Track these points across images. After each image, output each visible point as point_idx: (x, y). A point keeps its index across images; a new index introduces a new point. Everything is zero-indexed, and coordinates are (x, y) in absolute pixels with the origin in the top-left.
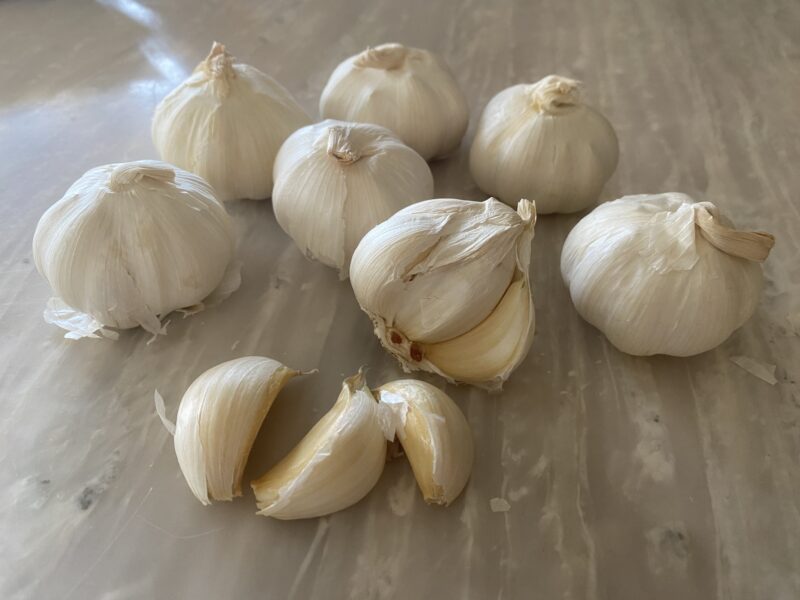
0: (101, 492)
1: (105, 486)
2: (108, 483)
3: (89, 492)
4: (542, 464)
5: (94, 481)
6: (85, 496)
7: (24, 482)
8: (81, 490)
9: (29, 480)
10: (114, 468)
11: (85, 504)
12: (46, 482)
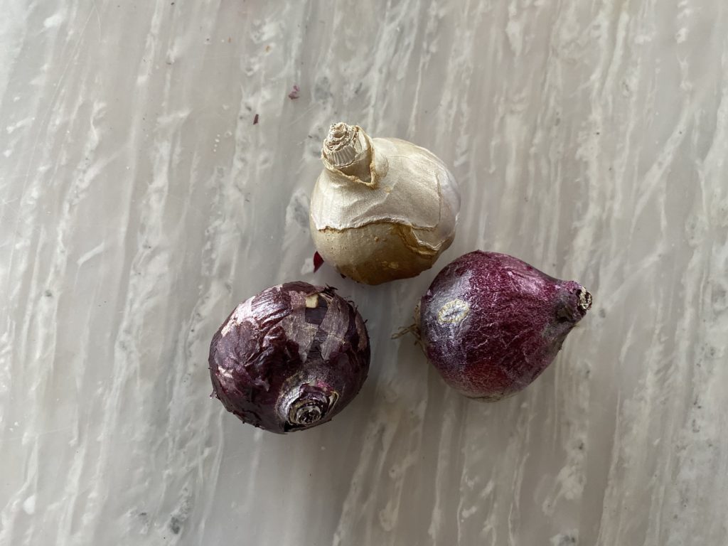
0: (183, 520)
1: (185, 516)
2: (186, 513)
3: (175, 521)
4: (490, 487)
5: (176, 512)
6: (174, 524)
7: (128, 514)
8: (169, 519)
9: (132, 513)
10: (187, 501)
11: (176, 530)
12: (143, 514)
